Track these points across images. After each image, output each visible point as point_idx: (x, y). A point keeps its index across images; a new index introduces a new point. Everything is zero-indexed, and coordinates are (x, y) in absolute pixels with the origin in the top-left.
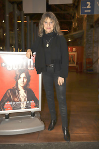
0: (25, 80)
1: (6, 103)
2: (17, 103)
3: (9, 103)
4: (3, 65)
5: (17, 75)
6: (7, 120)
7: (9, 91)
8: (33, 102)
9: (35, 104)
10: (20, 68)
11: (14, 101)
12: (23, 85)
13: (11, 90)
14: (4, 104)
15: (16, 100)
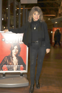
0: (17, 51)
1: (4, 66)
2: (11, 66)
3: (6, 66)
4: (3, 40)
5: (12, 47)
6: (4, 77)
7: (6, 57)
8: (22, 66)
9: (23, 67)
10: (14, 42)
11: (9, 65)
12: (16, 54)
13: (7, 57)
14: (2, 66)
15: (10, 64)
